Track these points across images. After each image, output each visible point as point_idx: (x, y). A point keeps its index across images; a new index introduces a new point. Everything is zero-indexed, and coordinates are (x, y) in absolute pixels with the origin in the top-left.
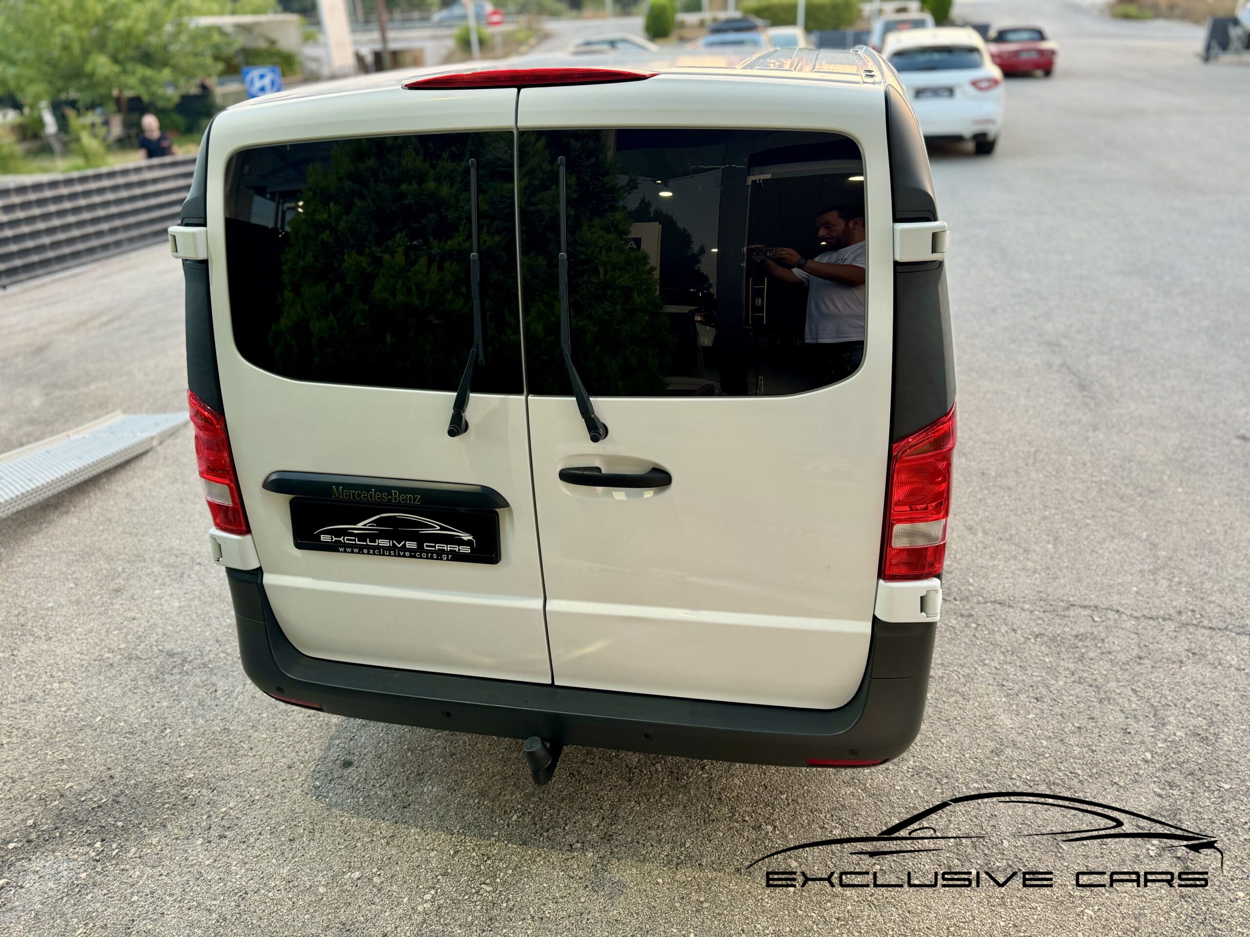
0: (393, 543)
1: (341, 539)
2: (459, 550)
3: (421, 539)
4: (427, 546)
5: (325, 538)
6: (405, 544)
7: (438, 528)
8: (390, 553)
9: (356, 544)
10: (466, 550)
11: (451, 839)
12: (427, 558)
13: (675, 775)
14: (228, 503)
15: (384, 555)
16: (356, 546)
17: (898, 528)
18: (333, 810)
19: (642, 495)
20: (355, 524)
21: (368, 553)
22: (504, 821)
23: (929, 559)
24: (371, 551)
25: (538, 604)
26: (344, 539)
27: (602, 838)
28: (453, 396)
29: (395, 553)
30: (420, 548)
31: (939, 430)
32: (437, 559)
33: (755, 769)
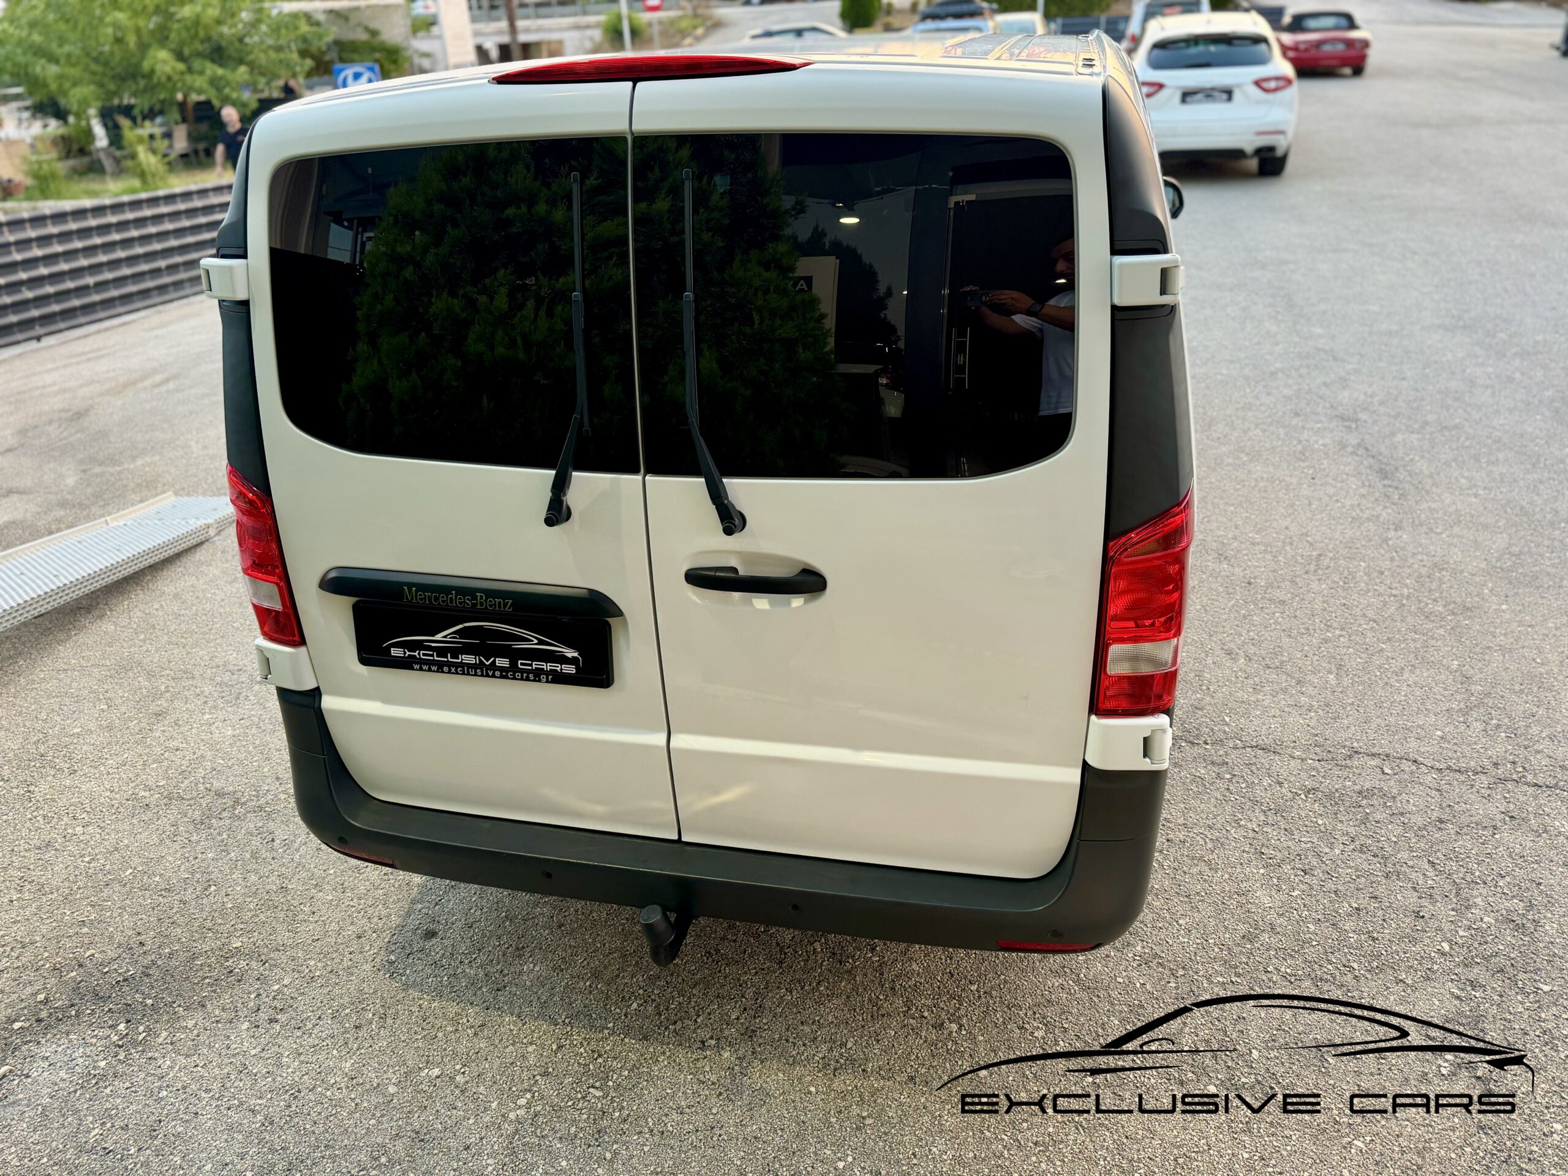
0: (480, 659)
1: (416, 654)
2: (561, 669)
3: (514, 655)
4: (522, 664)
5: (396, 652)
6: (494, 661)
7: (536, 641)
8: (476, 672)
9: (434, 660)
10: (570, 669)
11: (554, 1031)
12: (522, 679)
13: (838, 957)
14: (278, 607)
15: (468, 674)
16: (434, 663)
17: (1115, 650)
18: (410, 991)
19: (789, 603)
20: (433, 636)
21: (449, 672)
22: (621, 1010)
23: (1156, 689)
24: (453, 670)
25: (660, 739)
26: (419, 654)
27: (742, 1034)
28: (551, 474)
29: (482, 672)
30: (513, 666)
31: (1172, 523)
32: (534, 680)
33: (939, 953)
